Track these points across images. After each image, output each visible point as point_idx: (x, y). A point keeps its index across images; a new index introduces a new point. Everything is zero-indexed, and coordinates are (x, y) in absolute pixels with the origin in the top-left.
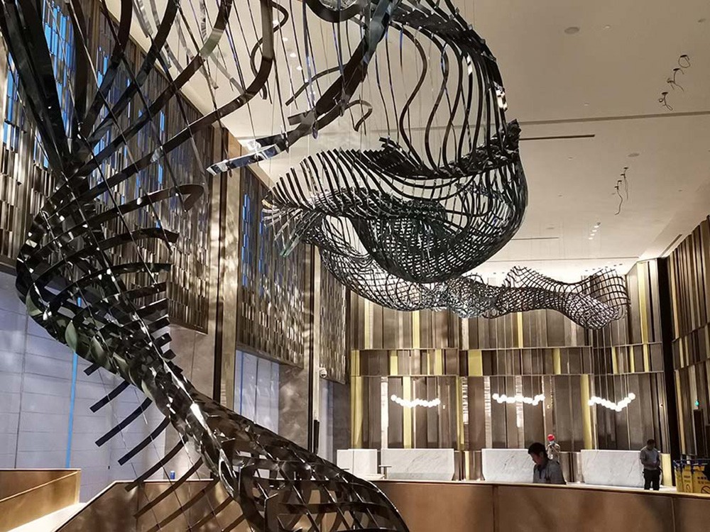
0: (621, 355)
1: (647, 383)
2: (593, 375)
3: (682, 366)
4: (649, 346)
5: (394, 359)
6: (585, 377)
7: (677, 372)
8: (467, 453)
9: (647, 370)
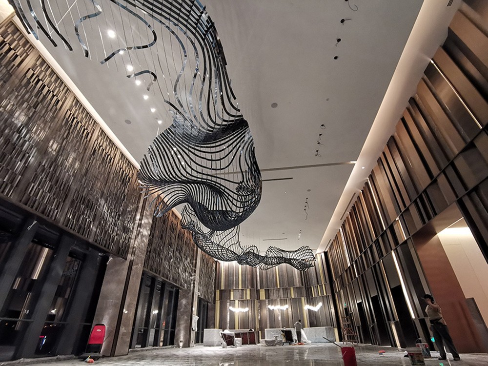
0: (315, 289)
1: (325, 299)
2: (305, 298)
3: (338, 291)
4: (325, 285)
5: (232, 293)
6: (303, 298)
7: (336, 294)
8: (260, 332)
9: (325, 294)
